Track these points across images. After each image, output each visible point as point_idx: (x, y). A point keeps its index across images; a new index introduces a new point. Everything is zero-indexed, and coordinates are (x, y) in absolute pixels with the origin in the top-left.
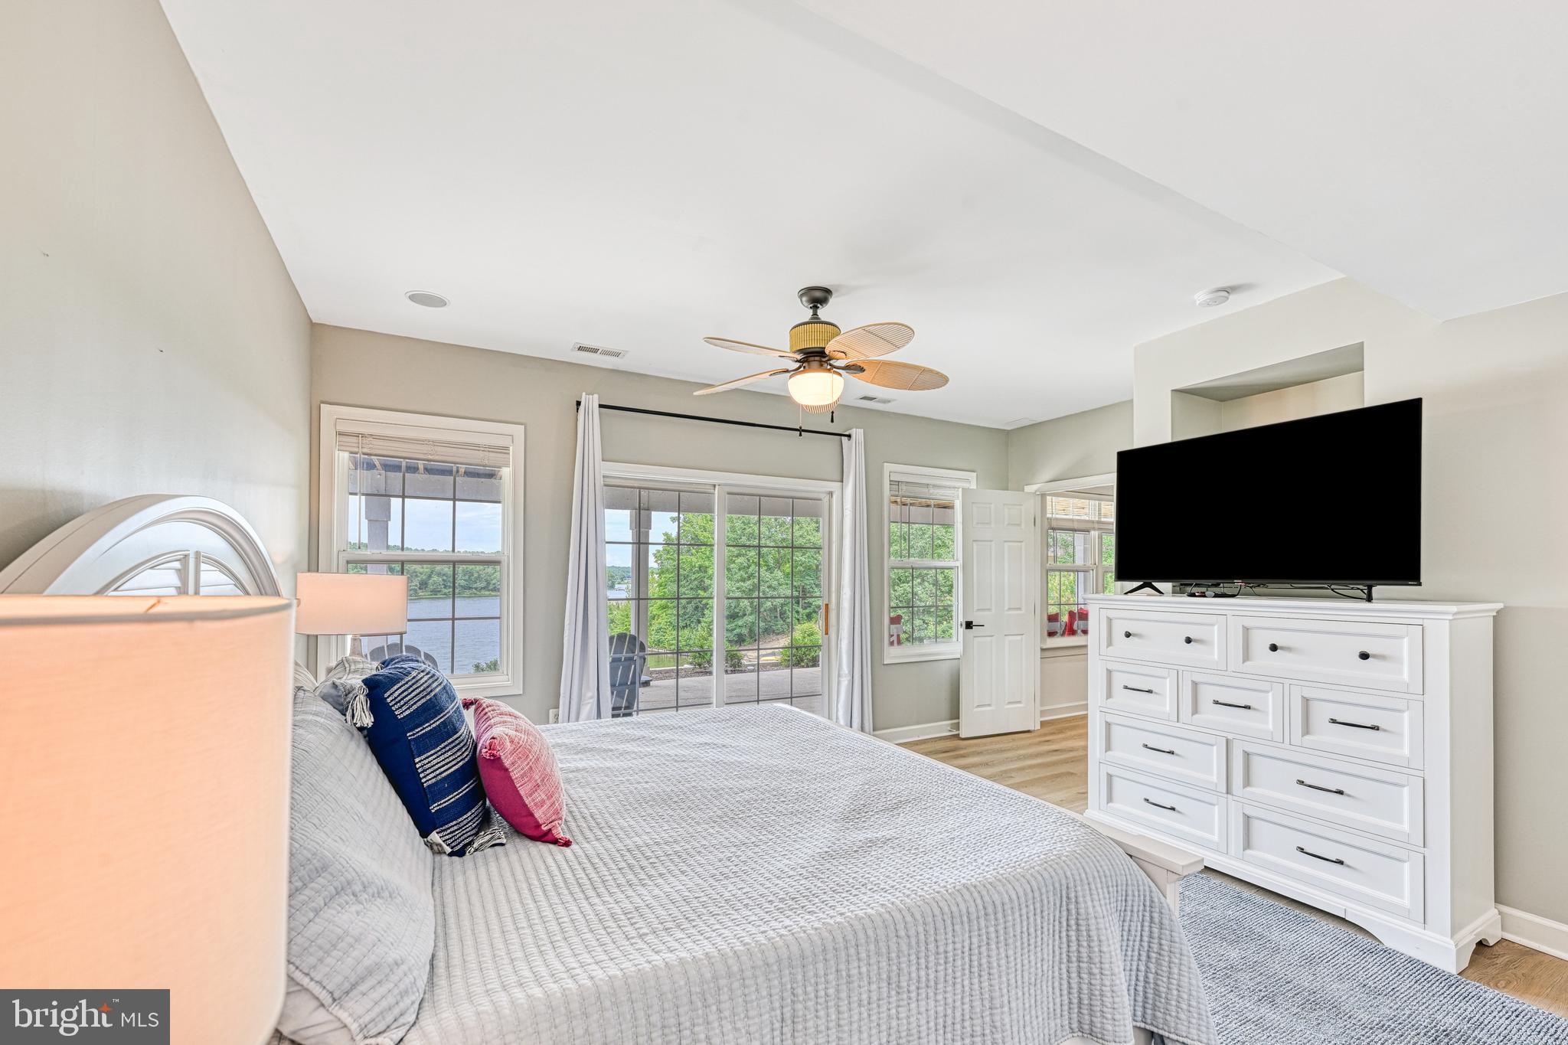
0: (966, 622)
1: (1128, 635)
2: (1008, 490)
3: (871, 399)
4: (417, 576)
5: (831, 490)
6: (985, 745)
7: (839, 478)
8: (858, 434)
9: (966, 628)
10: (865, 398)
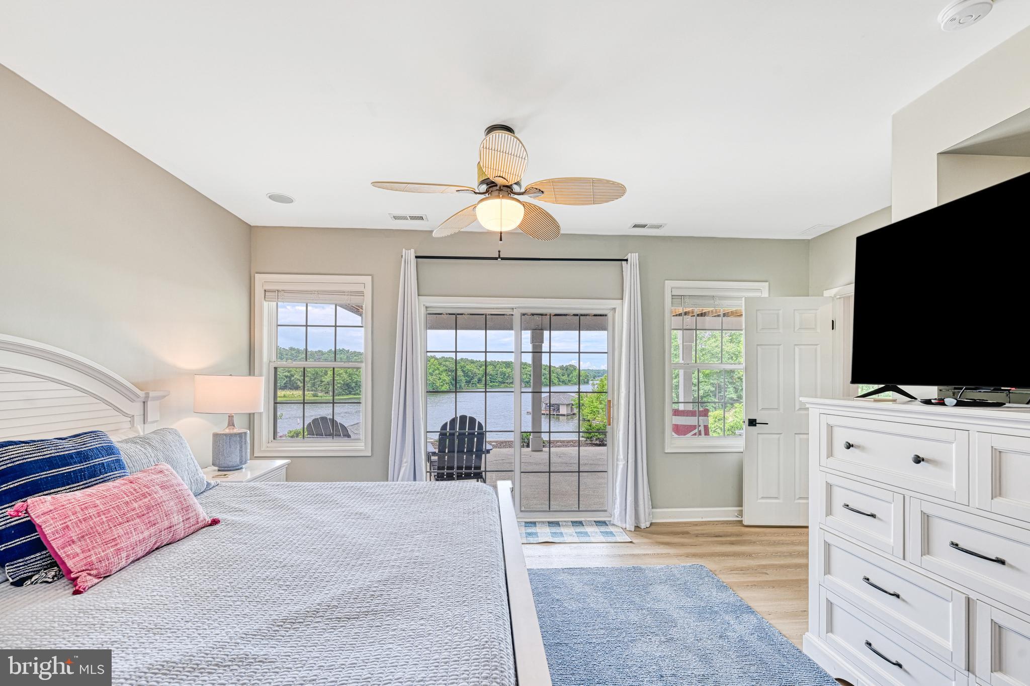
0: (749, 420)
1: (849, 446)
2: (809, 296)
3: (644, 226)
4: (476, 376)
5: (613, 307)
6: (765, 534)
7: (620, 297)
8: (633, 257)
9: (749, 425)
10: (635, 226)
